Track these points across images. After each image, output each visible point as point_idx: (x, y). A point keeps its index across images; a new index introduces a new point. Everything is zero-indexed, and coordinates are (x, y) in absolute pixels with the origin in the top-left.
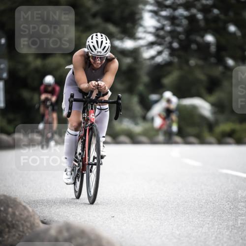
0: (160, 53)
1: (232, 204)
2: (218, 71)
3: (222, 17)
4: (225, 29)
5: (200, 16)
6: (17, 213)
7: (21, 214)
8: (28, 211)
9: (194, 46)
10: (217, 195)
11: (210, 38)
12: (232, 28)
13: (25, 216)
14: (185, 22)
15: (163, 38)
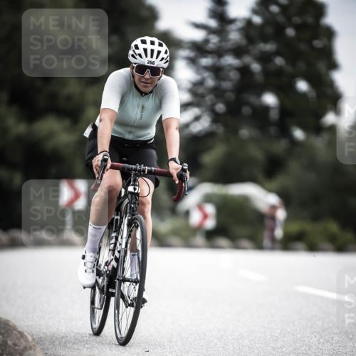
0: (197, 119)
1: (321, 336)
2: (280, 146)
3: (289, 69)
4: (292, 86)
5: (256, 67)
6: (10, 343)
7: (15, 345)
8: (27, 340)
9: (246, 110)
10: (296, 323)
11: (270, 99)
12: (302, 86)
13: (22, 347)
14: (234, 75)
15: (202, 96)
